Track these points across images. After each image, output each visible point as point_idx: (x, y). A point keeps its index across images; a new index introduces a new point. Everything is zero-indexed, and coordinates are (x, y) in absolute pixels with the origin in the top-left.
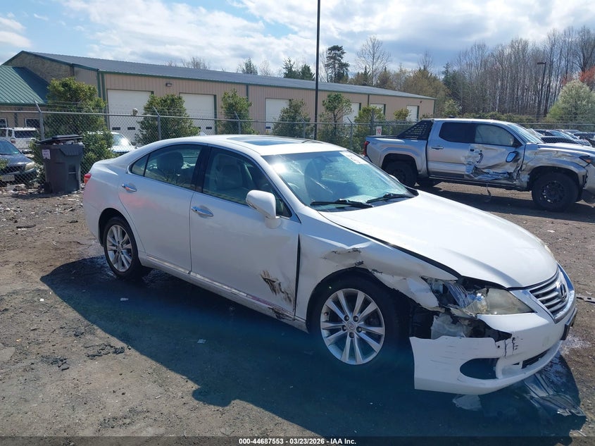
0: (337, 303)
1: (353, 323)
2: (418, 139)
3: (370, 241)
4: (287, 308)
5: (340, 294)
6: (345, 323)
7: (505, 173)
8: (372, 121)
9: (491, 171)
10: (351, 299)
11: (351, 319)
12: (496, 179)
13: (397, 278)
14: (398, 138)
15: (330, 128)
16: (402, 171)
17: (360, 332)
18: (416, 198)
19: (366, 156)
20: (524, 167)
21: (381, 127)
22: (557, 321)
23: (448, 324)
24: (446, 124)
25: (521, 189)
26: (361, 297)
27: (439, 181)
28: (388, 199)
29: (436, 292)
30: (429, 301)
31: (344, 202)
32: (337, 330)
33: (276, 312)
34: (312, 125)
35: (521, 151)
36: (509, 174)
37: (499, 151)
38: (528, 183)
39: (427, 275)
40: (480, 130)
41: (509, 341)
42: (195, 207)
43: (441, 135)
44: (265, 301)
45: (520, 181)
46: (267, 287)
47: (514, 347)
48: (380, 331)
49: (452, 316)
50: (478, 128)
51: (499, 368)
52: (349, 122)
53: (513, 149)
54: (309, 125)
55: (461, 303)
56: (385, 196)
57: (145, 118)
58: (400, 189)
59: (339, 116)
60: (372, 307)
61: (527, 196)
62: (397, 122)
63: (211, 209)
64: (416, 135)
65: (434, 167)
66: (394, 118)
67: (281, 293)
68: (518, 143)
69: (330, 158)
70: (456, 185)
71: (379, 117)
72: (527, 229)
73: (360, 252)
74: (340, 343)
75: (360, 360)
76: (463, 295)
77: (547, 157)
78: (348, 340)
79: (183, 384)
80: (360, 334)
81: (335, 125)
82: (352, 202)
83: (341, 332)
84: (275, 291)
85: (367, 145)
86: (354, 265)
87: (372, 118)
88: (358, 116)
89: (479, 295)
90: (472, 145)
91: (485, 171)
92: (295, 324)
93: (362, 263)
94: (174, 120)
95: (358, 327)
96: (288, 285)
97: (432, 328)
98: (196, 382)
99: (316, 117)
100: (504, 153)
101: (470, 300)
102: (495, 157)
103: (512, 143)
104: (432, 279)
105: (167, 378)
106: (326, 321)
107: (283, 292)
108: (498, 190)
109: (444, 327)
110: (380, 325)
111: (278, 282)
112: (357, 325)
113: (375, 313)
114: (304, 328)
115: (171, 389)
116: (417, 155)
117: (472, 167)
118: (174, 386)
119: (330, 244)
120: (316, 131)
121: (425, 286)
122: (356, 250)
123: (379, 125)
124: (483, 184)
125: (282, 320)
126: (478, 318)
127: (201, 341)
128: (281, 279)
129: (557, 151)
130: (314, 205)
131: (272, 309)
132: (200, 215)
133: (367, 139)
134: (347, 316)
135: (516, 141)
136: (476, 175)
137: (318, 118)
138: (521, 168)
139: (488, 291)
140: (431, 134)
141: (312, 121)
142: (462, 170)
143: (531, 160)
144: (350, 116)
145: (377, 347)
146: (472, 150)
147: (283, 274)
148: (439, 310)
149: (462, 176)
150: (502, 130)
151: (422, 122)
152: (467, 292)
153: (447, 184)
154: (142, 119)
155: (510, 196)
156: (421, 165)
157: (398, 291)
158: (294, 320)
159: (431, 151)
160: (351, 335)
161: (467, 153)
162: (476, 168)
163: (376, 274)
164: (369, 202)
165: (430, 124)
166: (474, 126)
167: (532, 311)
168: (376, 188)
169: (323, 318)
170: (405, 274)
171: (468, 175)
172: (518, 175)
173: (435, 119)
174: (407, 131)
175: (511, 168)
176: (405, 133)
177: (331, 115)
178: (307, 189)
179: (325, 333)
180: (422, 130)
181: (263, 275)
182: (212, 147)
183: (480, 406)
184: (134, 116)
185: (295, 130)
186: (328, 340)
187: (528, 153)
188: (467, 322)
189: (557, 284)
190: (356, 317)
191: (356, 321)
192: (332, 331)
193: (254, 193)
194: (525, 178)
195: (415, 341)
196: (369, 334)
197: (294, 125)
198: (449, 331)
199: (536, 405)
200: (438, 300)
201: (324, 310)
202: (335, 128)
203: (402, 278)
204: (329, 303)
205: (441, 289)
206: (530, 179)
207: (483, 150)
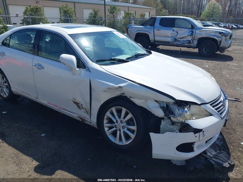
0: (112, 114)
1: (121, 124)
2: (150, 26)
3: (127, 82)
4: (86, 116)
5: (114, 109)
6: (116, 124)
7: (187, 41)
8: (130, 18)
9: (181, 40)
10: (119, 112)
11: (119, 122)
12: (183, 44)
13: (142, 101)
14: (141, 25)
15: (112, 21)
16: (144, 41)
17: (124, 128)
18: (151, 55)
19: (128, 34)
20: (195, 37)
21: (134, 21)
22: (222, 119)
23: (169, 124)
24: (162, 19)
25: (194, 48)
26: (124, 110)
27: (159, 45)
28: (137, 56)
29: (162, 108)
30: (159, 113)
31: (114, 60)
32: (113, 127)
33: (81, 118)
34: (104, 20)
35: (194, 31)
36: (189, 41)
37: (185, 31)
38: (197, 45)
39: (158, 99)
40: (177, 21)
41: (201, 133)
42: (35, 64)
43: (160, 24)
44: (75, 113)
45: (194, 44)
46: (76, 106)
47: (203, 135)
48: (134, 128)
49: (172, 121)
50: (176, 20)
51: (195, 146)
52: (120, 19)
53: (191, 30)
54: (102, 20)
55: (176, 114)
56: (136, 55)
57: (24, 18)
58: (143, 50)
59: (115, 16)
60: (130, 116)
61: (196, 50)
62: (141, 19)
63: (44, 65)
64: (149, 24)
65: (157, 38)
66: (140, 17)
67: (83, 109)
68: (193, 27)
69: (107, 35)
70: (166, 46)
71: (133, 17)
72: (197, 65)
73: (122, 88)
74: (114, 134)
75: (125, 143)
76: (177, 110)
77: (205, 33)
78: (118, 132)
79: (30, 163)
80: (124, 129)
81: (114, 20)
82: (118, 59)
83: (114, 129)
84: (80, 108)
85: (128, 29)
86: (120, 95)
87: (130, 17)
88: (124, 16)
89: (186, 109)
90: (174, 28)
91: (179, 40)
92: (91, 124)
93: (124, 93)
94: (38, 19)
95: (123, 126)
96: (86, 105)
97: (161, 126)
98: (37, 160)
99: (105, 16)
100: (187, 32)
101: (181, 113)
102: (183, 33)
103: (190, 27)
104: (160, 101)
105: (22, 159)
106: (107, 123)
107: (84, 109)
108: (183, 48)
109: (167, 126)
110: (134, 125)
111: (81, 104)
112: (122, 125)
113: (131, 119)
114: (96, 126)
115: (23, 167)
116: (150, 33)
117: (173, 38)
118: (25, 165)
119: (107, 84)
120: (105, 23)
121: (157, 105)
122: (120, 87)
123: (133, 20)
124: (177, 46)
125: (85, 122)
126: (186, 122)
127: (43, 135)
128: (82, 102)
129: (209, 30)
130: (97, 62)
131: (79, 117)
132: (38, 68)
133: (128, 26)
134: (117, 120)
135: (192, 26)
136: (175, 42)
137: (106, 17)
138: (194, 38)
139: (190, 106)
140: (155, 23)
141: (104, 19)
142: (169, 40)
143: (199, 35)
144: (121, 16)
145: (133, 136)
146: (173, 31)
147: (84, 99)
148: (165, 117)
149: (169, 42)
150: (186, 21)
151: (152, 18)
152: (179, 108)
153: (162, 46)
154: (22, 18)
155: (189, 51)
156: (151, 38)
157: (143, 107)
158: (91, 122)
159: (156, 31)
160: (120, 131)
161: (171, 32)
162: (175, 39)
163: (131, 99)
164: (127, 59)
165: (155, 19)
166: (174, 19)
167: (211, 115)
168: (131, 50)
169: (105, 121)
170: (146, 99)
171: (172, 42)
172: (193, 41)
173: (157, 17)
174: (145, 22)
175: (190, 38)
176: (144, 23)
177: (112, 15)
178: (94, 53)
179: (106, 129)
180: (152, 22)
181: (73, 100)
182: (42, 30)
183: (185, 164)
184: (17, 16)
185: (96, 22)
186: (108, 132)
187: (197, 31)
188: (179, 124)
189: (222, 99)
190: (122, 121)
191: (122, 123)
192: (110, 128)
193: (64, 56)
194: (196, 42)
195: (152, 135)
196: (129, 129)
197: (95, 20)
198: (169, 128)
199: (213, 162)
200: (164, 113)
201: (105, 117)
202: (114, 21)
203: (145, 101)
204: (108, 114)
205: (165, 106)
206: (197, 43)
207: (178, 30)
